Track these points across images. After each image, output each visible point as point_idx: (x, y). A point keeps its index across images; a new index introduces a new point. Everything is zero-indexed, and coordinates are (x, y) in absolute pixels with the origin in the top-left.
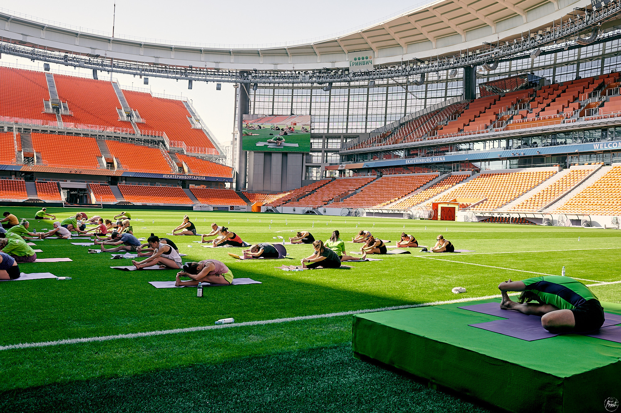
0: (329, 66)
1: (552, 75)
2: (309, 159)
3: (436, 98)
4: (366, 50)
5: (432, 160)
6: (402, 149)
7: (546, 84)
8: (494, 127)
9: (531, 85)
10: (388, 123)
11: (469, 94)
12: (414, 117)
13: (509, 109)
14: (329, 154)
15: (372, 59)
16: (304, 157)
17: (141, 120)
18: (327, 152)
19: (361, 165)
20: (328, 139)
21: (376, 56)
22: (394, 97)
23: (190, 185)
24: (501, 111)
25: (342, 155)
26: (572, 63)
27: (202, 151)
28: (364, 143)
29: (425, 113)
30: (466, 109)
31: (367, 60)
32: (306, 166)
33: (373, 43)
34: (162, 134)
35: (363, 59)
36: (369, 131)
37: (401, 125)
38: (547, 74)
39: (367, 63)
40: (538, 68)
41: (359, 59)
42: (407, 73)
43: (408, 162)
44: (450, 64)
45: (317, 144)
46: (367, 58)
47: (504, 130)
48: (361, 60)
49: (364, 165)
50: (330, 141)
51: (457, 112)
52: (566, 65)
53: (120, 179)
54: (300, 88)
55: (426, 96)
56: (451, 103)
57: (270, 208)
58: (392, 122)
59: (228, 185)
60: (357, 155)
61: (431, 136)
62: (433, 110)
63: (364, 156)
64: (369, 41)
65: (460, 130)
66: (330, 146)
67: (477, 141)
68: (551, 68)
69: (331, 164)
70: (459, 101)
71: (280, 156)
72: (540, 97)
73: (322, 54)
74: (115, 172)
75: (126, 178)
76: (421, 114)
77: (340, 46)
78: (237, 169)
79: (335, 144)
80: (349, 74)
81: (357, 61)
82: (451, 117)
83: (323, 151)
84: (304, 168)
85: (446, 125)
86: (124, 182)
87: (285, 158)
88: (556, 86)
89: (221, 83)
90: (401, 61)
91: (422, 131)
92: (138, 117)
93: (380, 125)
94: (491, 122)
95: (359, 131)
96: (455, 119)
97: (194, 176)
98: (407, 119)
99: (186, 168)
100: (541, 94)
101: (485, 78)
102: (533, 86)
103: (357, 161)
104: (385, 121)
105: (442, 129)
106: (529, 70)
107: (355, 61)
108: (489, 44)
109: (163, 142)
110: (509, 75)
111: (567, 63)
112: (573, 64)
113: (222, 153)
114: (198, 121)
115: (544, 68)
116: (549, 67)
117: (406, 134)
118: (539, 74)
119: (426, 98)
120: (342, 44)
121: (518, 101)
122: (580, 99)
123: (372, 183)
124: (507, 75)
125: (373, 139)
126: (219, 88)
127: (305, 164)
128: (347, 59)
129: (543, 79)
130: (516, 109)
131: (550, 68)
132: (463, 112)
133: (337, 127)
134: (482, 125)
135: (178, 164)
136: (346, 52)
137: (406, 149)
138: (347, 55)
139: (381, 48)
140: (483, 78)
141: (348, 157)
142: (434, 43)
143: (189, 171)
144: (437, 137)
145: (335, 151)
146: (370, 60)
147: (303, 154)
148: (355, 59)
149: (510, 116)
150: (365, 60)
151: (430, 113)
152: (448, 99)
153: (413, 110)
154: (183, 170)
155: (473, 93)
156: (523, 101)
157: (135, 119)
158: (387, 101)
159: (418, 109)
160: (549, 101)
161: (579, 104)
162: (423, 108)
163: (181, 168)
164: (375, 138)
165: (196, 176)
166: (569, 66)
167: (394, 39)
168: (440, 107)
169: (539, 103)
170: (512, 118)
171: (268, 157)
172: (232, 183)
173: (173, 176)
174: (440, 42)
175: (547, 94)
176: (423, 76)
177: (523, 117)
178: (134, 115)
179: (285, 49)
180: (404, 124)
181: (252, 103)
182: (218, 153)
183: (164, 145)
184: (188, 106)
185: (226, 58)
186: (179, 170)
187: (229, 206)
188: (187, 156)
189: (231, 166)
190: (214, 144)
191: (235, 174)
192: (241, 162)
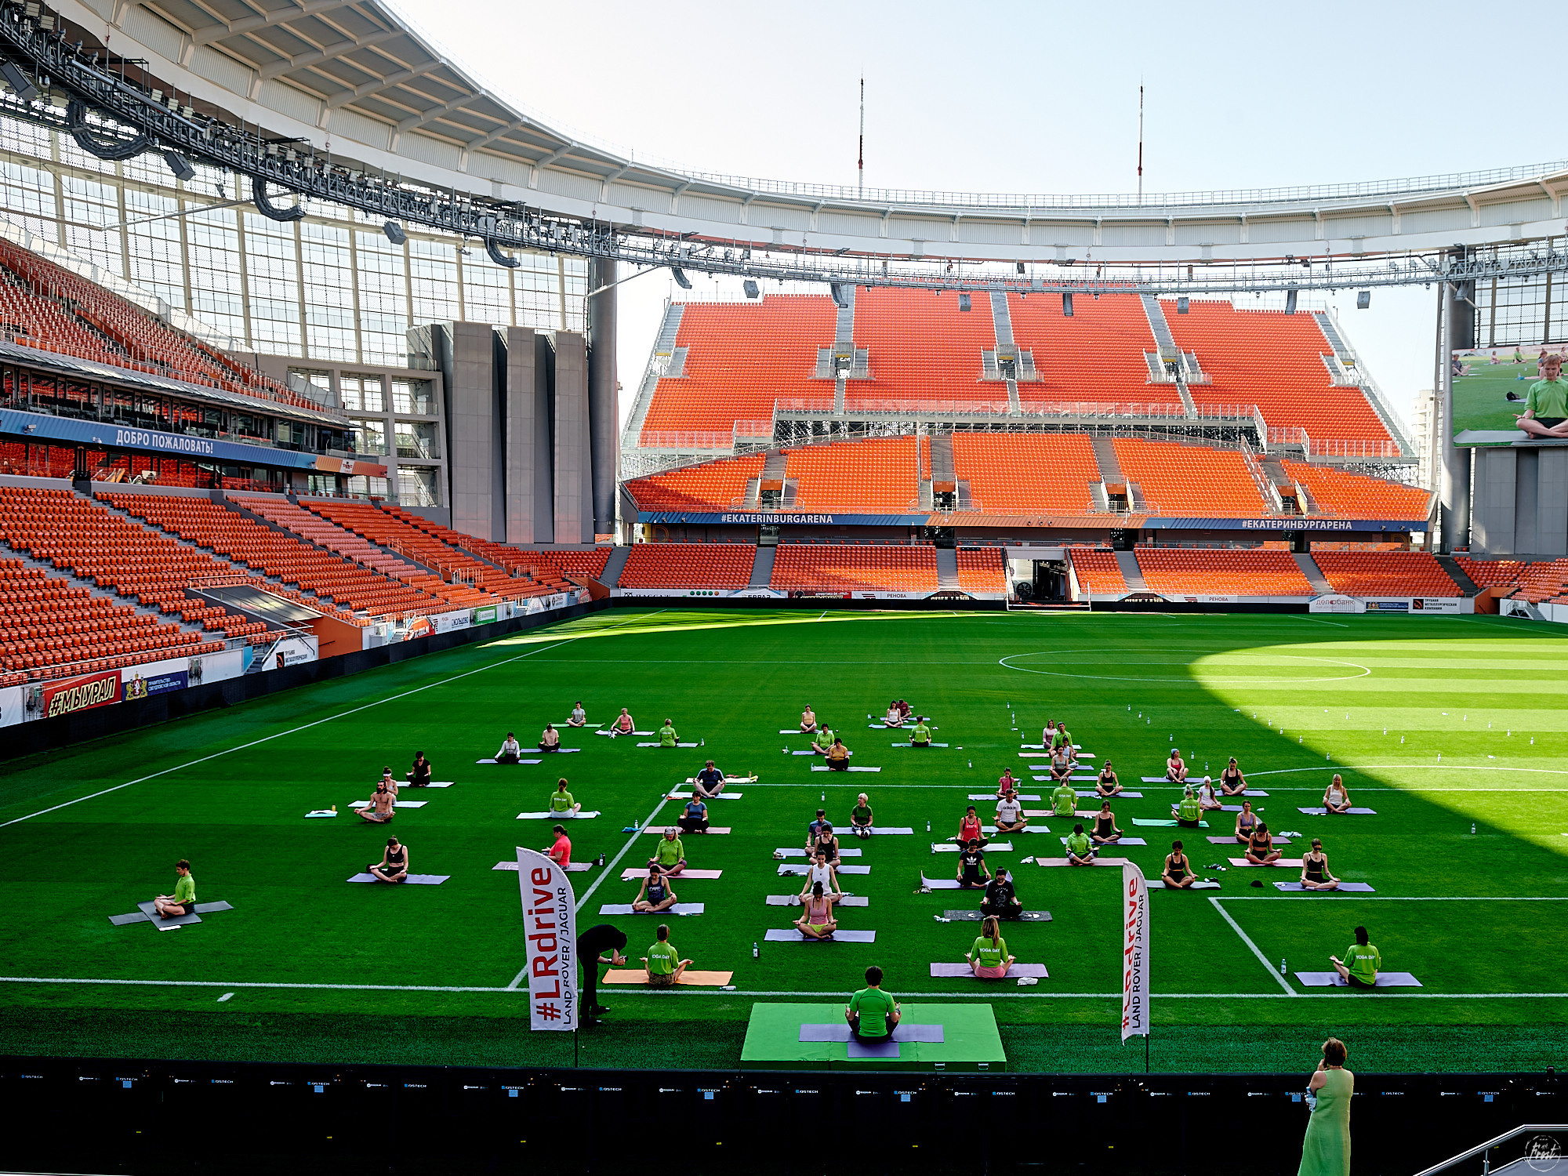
17: (1201, 378)
23: (1312, 544)
27: (1352, 449)
34: (1251, 411)
53: (1141, 536)
57: (1521, 604)
59: (1417, 539)
74: (1125, 521)
75: (1155, 533)
78: (1443, 496)
86: (1150, 540)
89: (1371, 289)
92: (1192, 364)
97: (1322, 521)
99: (1303, 502)
113: (1409, 450)
114: (1349, 362)
126: (1363, 304)
135: (1283, 491)
143: (1310, 509)
154: (1296, 508)
157: (1187, 375)
163: (1290, 500)
165: (1326, 521)
172: (1428, 532)
173: (1268, 522)
178: (1186, 364)
182: (1395, 449)
183: (1254, 440)
184: (1327, 325)
185: (1379, 223)
186: (1285, 508)
187: (1410, 600)
188: (1311, 465)
189: (1428, 488)
190: (1389, 432)
191: (1439, 507)
192: (1453, 476)
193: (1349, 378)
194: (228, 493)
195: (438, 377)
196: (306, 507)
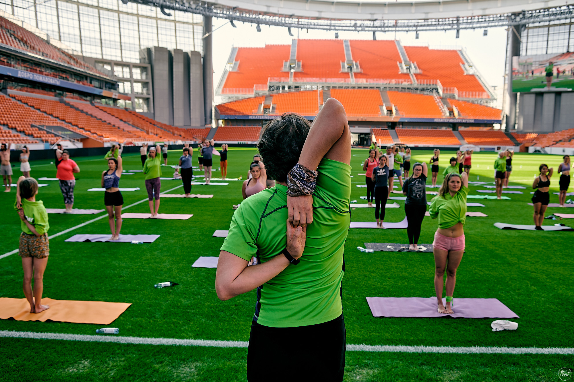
17: (418, 71)
23: (459, 127)
27: (472, 95)
34: (436, 82)
53: (398, 124)
57: (538, 148)
59: (496, 127)
71: (553, 95)
74: (393, 118)
75: (403, 123)
78: (507, 111)
86: (401, 125)
87: (558, 97)
92: (415, 68)
97: (463, 119)
99: (456, 113)
109: (437, 89)
113: (492, 96)
114: (470, 66)
126: (485, 34)
135: (449, 109)
143: (459, 115)
154: (454, 114)
157: (413, 70)
163: (451, 112)
165: (465, 119)
171: (539, 98)
172: (501, 124)
173: (444, 119)
178: (413, 67)
181: (524, 45)
182: (488, 96)
183: (438, 92)
184: (462, 54)
186: (450, 114)
187: (496, 147)
188: (458, 100)
189: (501, 108)
190: (485, 89)
191: (505, 116)
192: (511, 104)
193: (471, 72)
194: (65, 99)
195: (149, 66)
196: (98, 107)
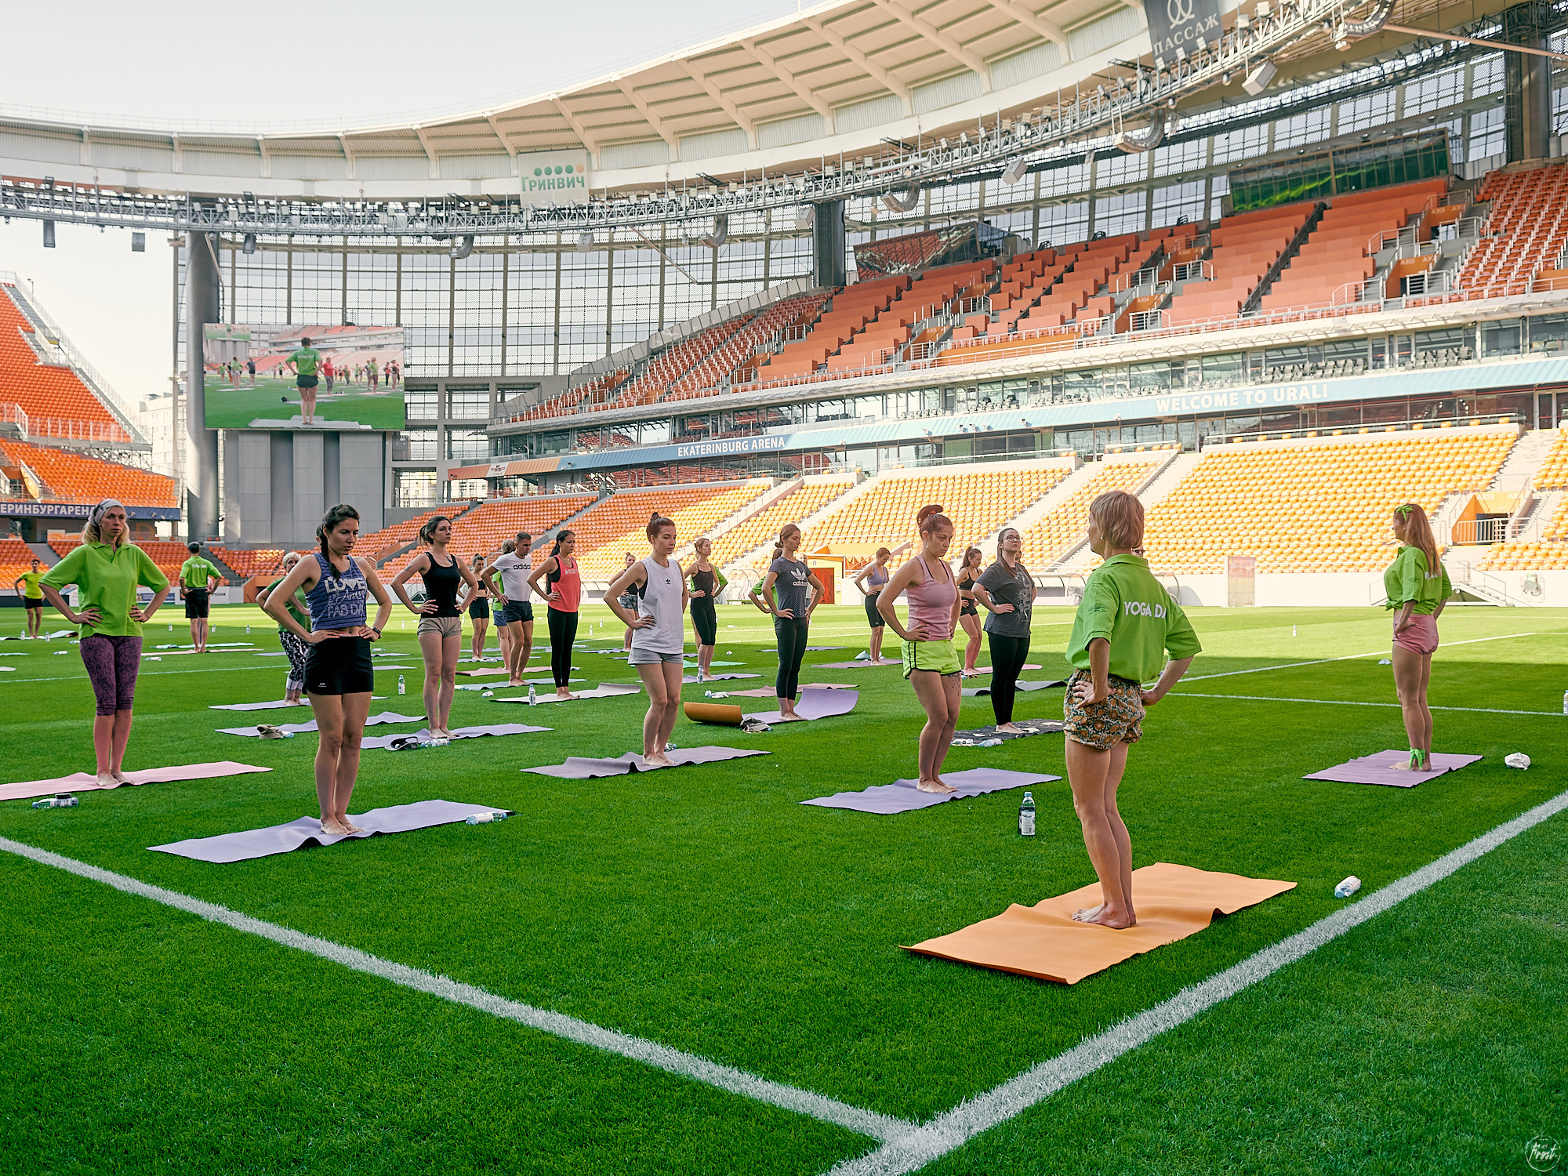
0: (464, 189)
1: (1031, 227)
2: (402, 453)
3: (742, 281)
4: (566, 147)
5: (750, 447)
6: (664, 419)
7: (1022, 249)
8: (906, 357)
9: (986, 250)
10: (615, 349)
11: (830, 273)
12: (687, 333)
13: (938, 313)
14: (456, 435)
15: (585, 174)
16: (389, 443)
18: (449, 428)
19: (550, 462)
20: (450, 392)
21: (595, 166)
22: (631, 279)
23: (50, 532)
24: (919, 316)
25: (494, 437)
26: (1078, 198)
27: (76, 432)
28: (556, 403)
29: (716, 320)
30: (826, 312)
31: (570, 176)
32: (394, 469)
33: (586, 128)
35: (559, 171)
36: (563, 370)
37: (654, 353)
38: (1018, 224)
39: (571, 183)
40: (998, 209)
41: (548, 172)
42: (682, 214)
43: (685, 451)
44: (797, 193)
45: (424, 406)
46: (570, 170)
47: (932, 365)
48: (554, 175)
49: (561, 463)
50: (456, 398)
51: (802, 319)
52: (1065, 202)
54: (366, 249)
55: (714, 276)
56: (784, 295)
58: (626, 346)
59: (163, 529)
60: (539, 435)
61: (740, 381)
62: (736, 313)
63: (559, 436)
64: (578, 123)
65: (816, 367)
66: (458, 414)
67: (863, 396)
68: (1028, 209)
69: (464, 463)
70: (803, 290)
71: (318, 441)
72: (1011, 281)
73: (444, 154)
76: (706, 325)
77: (496, 135)
78: (190, 480)
79: (473, 407)
80: (521, 213)
81: (544, 176)
82: (788, 331)
83: (441, 427)
84: (389, 473)
85: (778, 353)
87: (332, 447)
88: (1047, 255)
89: (147, 231)
90: (664, 180)
91: (714, 369)
93: (595, 353)
94: (897, 345)
95: (538, 371)
96: (800, 337)
97: (61, 505)
98: (669, 336)
99: (33, 484)
100: (1014, 275)
101: (866, 230)
102: (989, 255)
103: (539, 451)
104: (609, 344)
105: (768, 363)
106: (976, 214)
107: (536, 179)
108: (896, 143)
110: (927, 226)
111: (1067, 199)
112: (1080, 201)
113: (139, 436)
114: (56, 341)
115: (1010, 208)
116: (1022, 206)
117: (671, 376)
118: (1001, 222)
119: (714, 283)
120: (502, 129)
121: (957, 290)
122: (1110, 289)
123: (586, 511)
124: (919, 224)
125: (578, 390)
126: (138, 246)
127: (390, 464)
128: (515, 173)
129: (1011, 236)
130: (955, 311)
131: (1025, 209)
132: (819, 320)
133: (477, 361)
134: (875, 353)
135: (6, 471)
136: (512, 152)
137: (675, 417)
138: (513, 161)
139: (608, 144)
140: (862, 231)
141: (512, 443)
142: (751, 135)
143: (45, 491)
144: (760, 386)
145: (477, 427)
146: (580, 175)
147: (384, 435)
148: (538, 173)
149: (945, 330)
150: (564, 175)
151: (730, 320)
152: (772, 284)
153: (682, 314)
154: (26, 490)
155: (837, 270)
156: (970, 292)
158: (610, 287)
159: (696, 311)
160: (1037, 292)
161: (1112, 300)
162: (708, 308)
163: (18, 483)
164: (586, 390)
165: (66, 506)
166: (1070, 205)
167: (646, 121)
168: (755, 305)
169: (1011, 297)
170: (949, 335)
171: (282, 447)
172: (174, 521)
174: (770, 134)
175: (1027, 274)
176: (722, 222)
177: (976, 333)
179: (337, 138)
180: (661, 350)
181: (228, 291)
182: (122, 433)
185: (158, 157)
186: (14, 489)
190: (111, 412)
191: (186, 496)
192: (201, 461)
